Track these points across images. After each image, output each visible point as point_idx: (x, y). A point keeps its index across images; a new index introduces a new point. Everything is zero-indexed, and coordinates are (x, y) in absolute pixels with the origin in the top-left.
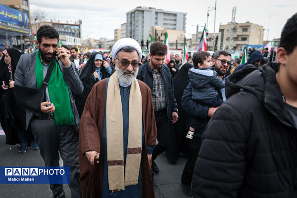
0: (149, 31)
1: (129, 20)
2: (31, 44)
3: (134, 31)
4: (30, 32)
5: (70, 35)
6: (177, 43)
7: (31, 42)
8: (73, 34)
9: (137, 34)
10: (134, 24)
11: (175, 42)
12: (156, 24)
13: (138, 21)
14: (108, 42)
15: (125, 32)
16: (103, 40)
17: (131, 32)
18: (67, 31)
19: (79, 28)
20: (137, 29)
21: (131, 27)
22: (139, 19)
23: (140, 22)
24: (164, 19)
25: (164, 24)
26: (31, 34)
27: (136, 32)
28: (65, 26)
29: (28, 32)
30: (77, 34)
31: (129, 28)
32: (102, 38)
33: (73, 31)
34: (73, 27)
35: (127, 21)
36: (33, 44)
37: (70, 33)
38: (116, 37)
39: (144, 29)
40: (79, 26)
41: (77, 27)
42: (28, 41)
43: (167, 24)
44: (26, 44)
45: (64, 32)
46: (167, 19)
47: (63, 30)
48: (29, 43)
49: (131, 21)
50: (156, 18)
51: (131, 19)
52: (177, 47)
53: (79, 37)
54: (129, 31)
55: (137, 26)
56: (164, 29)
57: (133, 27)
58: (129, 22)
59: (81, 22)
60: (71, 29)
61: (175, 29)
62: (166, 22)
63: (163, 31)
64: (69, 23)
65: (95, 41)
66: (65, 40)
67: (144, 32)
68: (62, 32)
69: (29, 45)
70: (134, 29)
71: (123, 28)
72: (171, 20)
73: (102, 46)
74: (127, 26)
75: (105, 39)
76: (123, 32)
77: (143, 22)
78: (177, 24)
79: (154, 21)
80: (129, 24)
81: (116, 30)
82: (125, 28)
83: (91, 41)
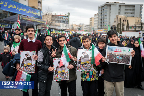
0: (115, 19)
1: (100, 11)
2: (45, 29)
3: (103, 19)
4: (45, 22)
5: (62, 23)
6: (135, 26)
7: (45, 28)
8: (64, 22)
9: (105, 21)
10: (104, 14)
11: (134, 26)
12: (120, 13)
13: (107, 12)
14: (85, 26)
15: (97, 19)
16: (81, 25)
17: (101, 20)
18: (60, 20)
19: (68, 18)
20: (105, 17)
21: (102, 16)
22: (107, 10)
23: (108, 13)
24: (125, 10)
25: (125, 13)
26: (45, 23)
27: (105, 20)
28: (59, 17)
29: (44, 22)
30: (67, 22)
31: (100, 17)
32: (80, 24)
33: (64, 20)
34: (64, 17)
35: (99, 12)
36: (46, 29)
37: (62, 21)
38: (91, 23)
39: (111, 17)
40: (68, 16)
41: (66, 18)
42: (43, 28)
43: (128, 13)
44: (42, 29)
45: (59, 21)
46: (127, 10)
47: (58, 19)
48: (44, 28)
49: (102, 12)
50: (120, 10)
51: (101, 10)
52: (135, 29)
53: (68, 24)
54: (100, 19)
55: (106, 16)
56: (125, 17)
57: (103, 16)
58: (100, 13)
59: (69, 14)
60: (63, 19)
61: (133, 16)
62: (127, 12)
63: (124, 18)
64: (62, 15)
65: (76, 25)
66: (60, 26)
67: (111, 19)
68: (57, 21)
69: (44, 30)
70: (104, 17)
71: (96, 17)
72: (130, 10)
73: (81, 29)
74: (99, 15)
75: (83, 25)
76: (96, 20)
77: (110, 12)
78: (135, 13)
79: (118, 11)
80: (100, 15)
81: (91, 18)
82: (97, 17)
83: (74, 26)
